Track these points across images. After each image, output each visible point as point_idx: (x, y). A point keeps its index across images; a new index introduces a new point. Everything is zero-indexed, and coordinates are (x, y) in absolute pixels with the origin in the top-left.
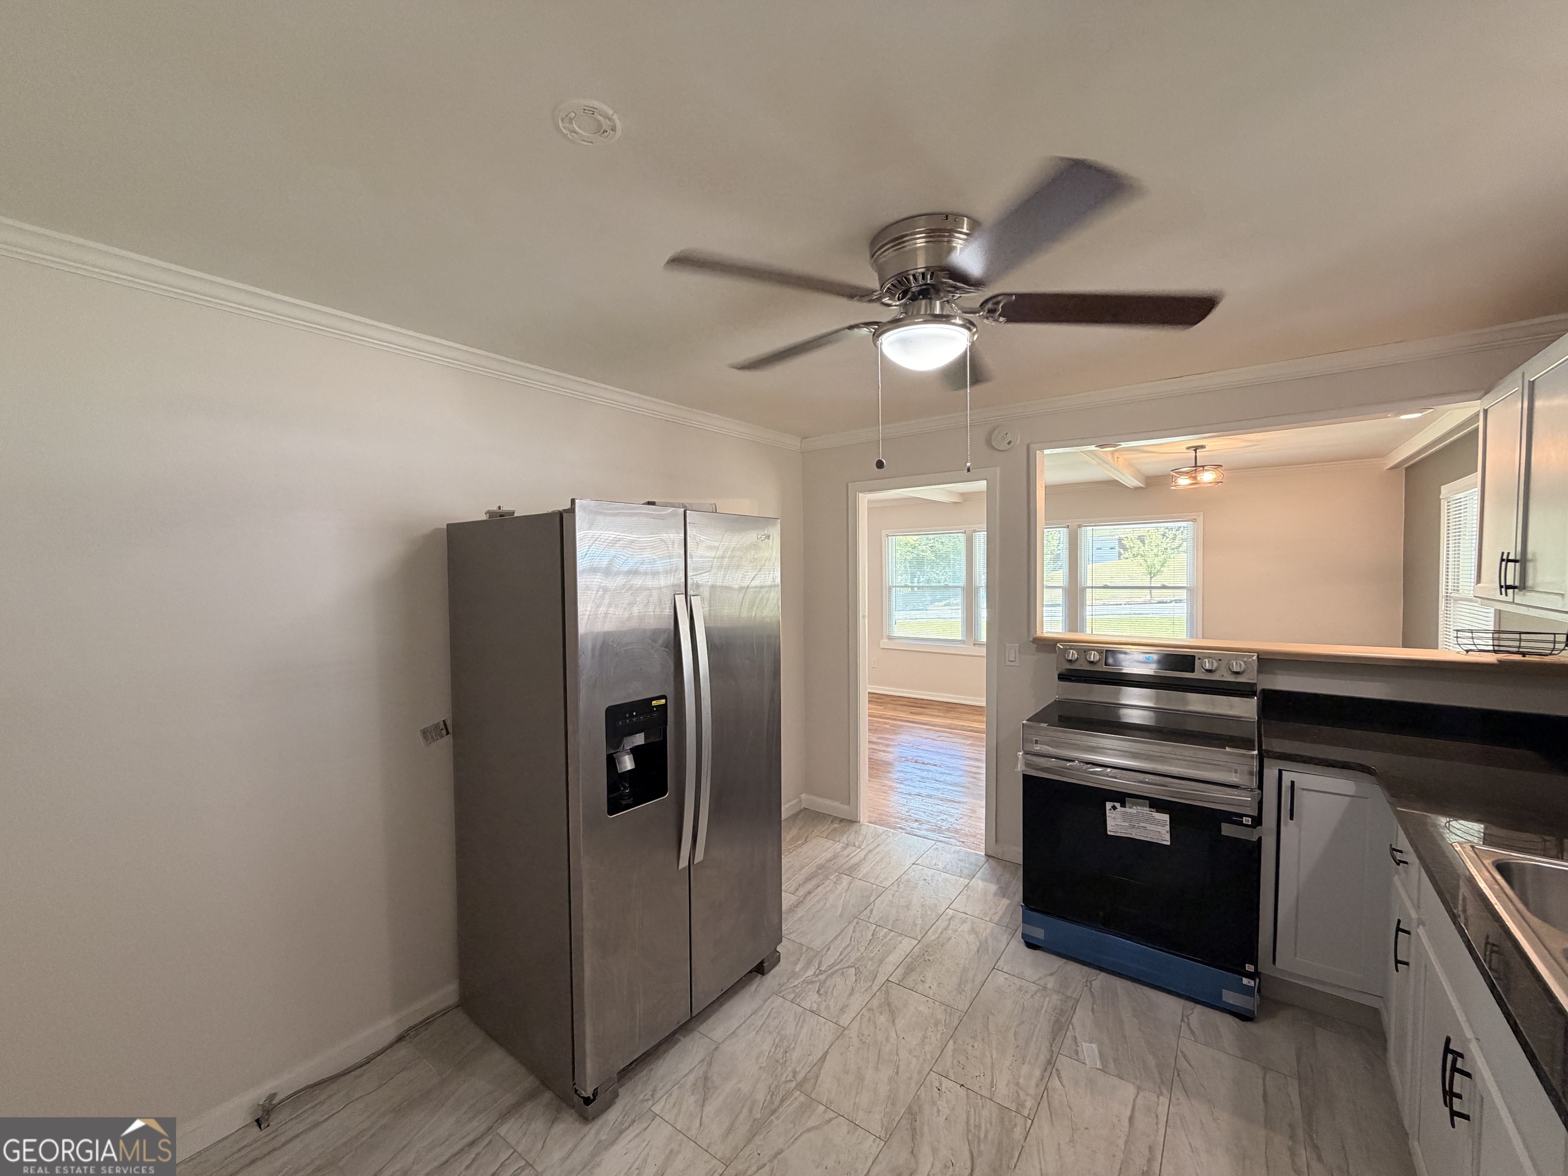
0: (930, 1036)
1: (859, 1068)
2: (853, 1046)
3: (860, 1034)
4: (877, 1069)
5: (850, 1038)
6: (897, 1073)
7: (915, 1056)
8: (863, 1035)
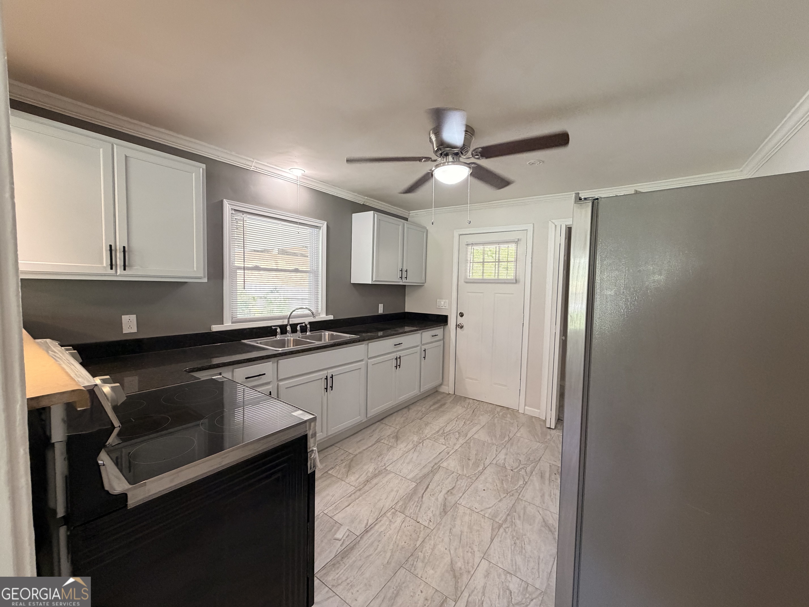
0: (429, 550)
1: (471, 532)
2: (476, 545)
3: (473, 553)
4: (462, 532)
5: (479, 551)
6: (451, 529)
7: (440, 538)
8: (471, 552)
